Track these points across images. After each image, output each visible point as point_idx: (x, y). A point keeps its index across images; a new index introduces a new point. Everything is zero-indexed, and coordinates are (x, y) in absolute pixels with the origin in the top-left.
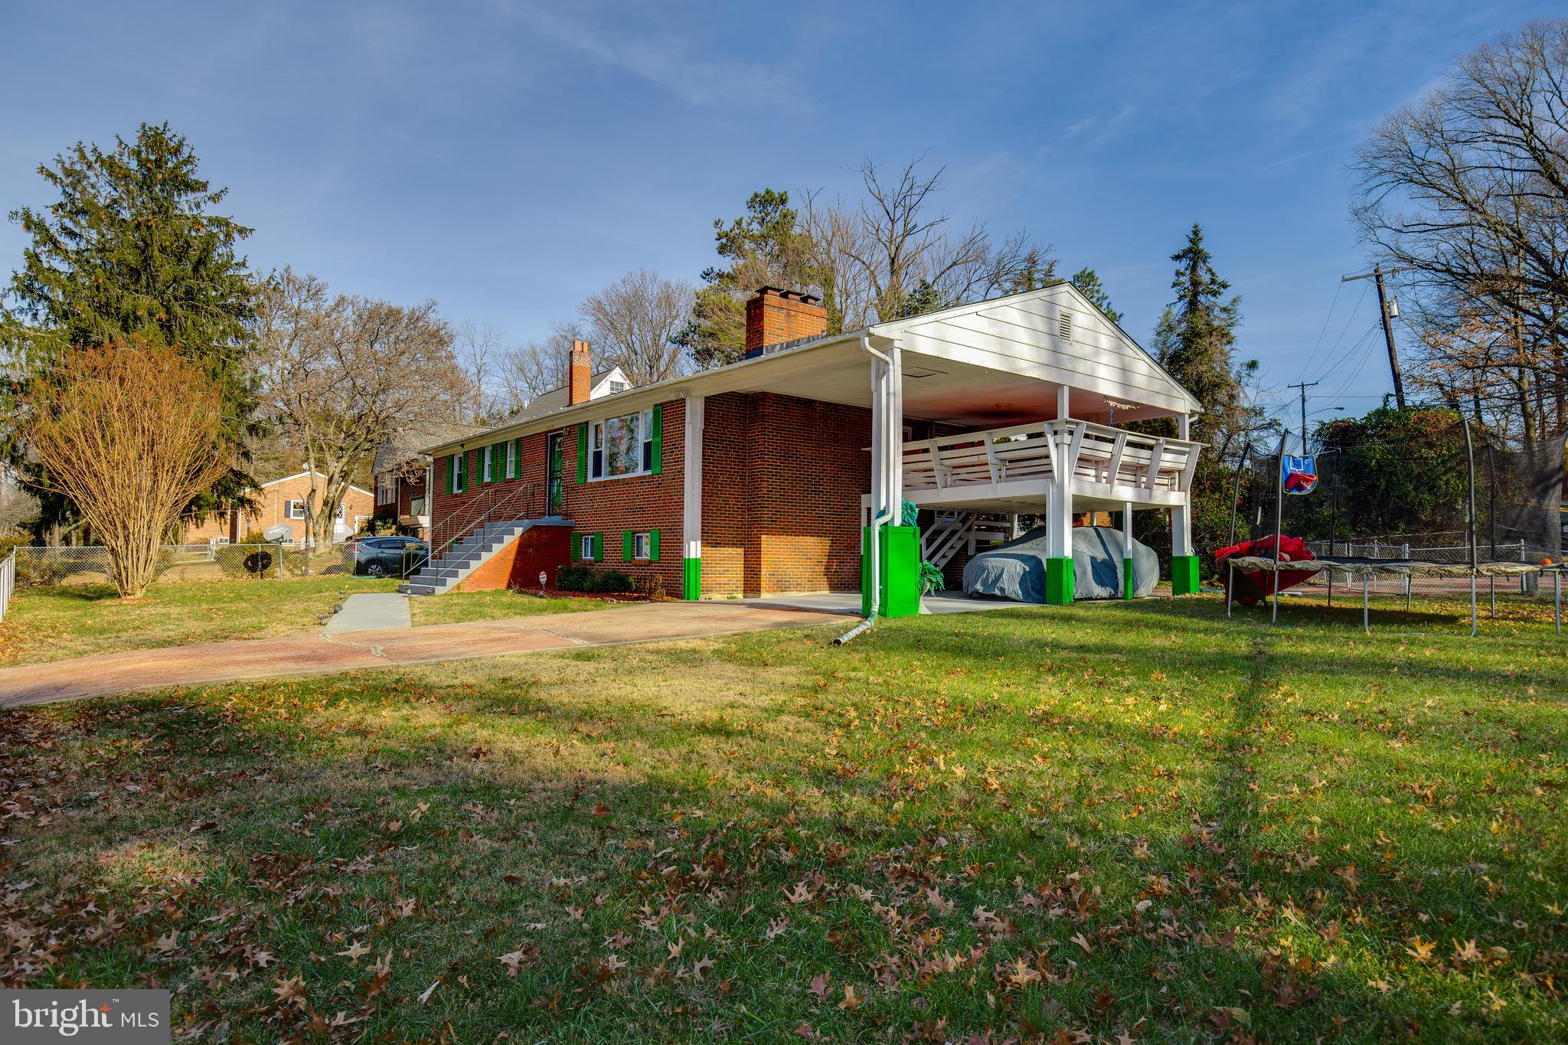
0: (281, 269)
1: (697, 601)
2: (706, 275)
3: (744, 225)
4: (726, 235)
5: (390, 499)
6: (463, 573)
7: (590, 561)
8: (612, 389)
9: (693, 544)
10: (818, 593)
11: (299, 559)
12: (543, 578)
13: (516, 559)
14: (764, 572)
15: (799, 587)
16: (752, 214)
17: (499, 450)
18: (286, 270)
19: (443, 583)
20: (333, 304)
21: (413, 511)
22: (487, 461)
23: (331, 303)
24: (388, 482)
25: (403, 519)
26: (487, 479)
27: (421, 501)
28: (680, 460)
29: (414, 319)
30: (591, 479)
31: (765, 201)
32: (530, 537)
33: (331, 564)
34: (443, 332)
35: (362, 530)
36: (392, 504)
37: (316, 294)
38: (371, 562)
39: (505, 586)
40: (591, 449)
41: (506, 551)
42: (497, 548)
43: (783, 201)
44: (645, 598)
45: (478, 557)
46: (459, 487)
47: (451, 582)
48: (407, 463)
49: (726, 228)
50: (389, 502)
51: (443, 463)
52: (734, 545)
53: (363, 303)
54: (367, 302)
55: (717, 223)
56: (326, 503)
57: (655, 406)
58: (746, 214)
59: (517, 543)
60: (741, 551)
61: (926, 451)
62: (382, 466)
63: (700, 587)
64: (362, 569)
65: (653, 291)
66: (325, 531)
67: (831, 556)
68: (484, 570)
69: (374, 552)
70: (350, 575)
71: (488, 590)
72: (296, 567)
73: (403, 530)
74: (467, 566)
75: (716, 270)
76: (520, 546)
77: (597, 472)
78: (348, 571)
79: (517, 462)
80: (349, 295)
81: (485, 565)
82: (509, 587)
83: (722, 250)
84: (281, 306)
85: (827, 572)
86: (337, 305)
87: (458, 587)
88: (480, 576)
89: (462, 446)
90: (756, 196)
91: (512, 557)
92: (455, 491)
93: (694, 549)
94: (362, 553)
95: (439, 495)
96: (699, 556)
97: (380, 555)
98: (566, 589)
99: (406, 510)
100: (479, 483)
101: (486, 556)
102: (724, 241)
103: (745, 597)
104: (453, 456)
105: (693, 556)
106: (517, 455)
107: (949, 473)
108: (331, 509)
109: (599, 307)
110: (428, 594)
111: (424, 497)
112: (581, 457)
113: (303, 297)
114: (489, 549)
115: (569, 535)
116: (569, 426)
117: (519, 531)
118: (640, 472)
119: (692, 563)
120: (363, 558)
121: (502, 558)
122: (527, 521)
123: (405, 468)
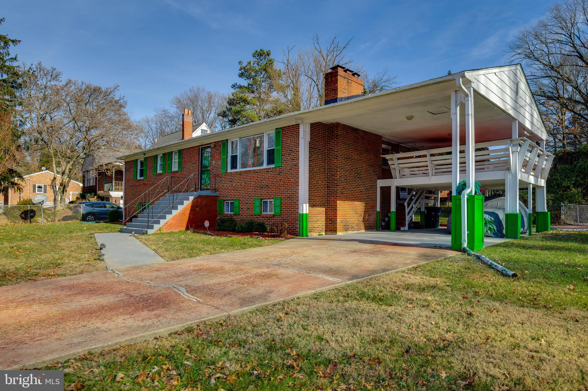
0: (36, 63)
1: (308, 238)
2: (234, 86)
3: (252, 64)
4: (244, 68)
5: (92, 183)
6: (163, 222)
7: (231, 215)
8: (202, 133)
9: (304, 205)
10: (360, 231)
11: (51, 213)
12: (207, 224)
13: (190, 214)
14: (338, 221)
15: (353, 228)
16: (255, 59)
17: (167, 156)
18: (39, 64)
19: (152, 228)
20: (65, 83)
21: (106, 189)
22: (159, 162)
23: (64, 83)
24: (93, 174)
25: (100, 193)
26: (159, 171)
27: (110, 184)
28: (296, 158)
29: (107, 94)
30: (229, 170)
31: (260, 54)
32: (197, 201)
33: (65, 215)
34: (122, 101)
35: (77, 198)
36: (93, 186)
37: (56, 77)
38: (88, 214)
39: (184, 229)
40: (230, 154)
41: (185, 209)
42: (180, 208)
43: (268, 54)
44: (278, 236)
45: (171, 213)
46: (142, 175)
47: (156, 227)
48: (106, 165)
49: (244, 65)
50: (92, 185)
51: (130, 163)
52: (321, 206)
53: (80, 84)
54: (83, 83)
55: (240, 63)
56: (61, 184)
57: (277, 129)
58: (253, 60)
59: (190, 205)
60: (324, 209)
61: (425, 156)
62: (93, 166)
63: (308, 231)
64: (84, 218)
65: (204, 95)
66: (61, 199)
67: (365, 212)
68: (173, 220)
69: (90, 209)
70: (79, 221)
71: (175, 231)
72: (49, 217)
73: (102, 198)
74: (164, 218)
75: (238, 84)
76: (192, 206)
77: (234, 166)
78: (78, 219)
79: (179, 162)
80: (73, 80)
81: (174, 217)
82: (187, 228)
83: (241, 75)
84: (36, 84)
85: (364, 221)
86: (67, 84)
87: (160, 230)
88: (171, 223)
89: (144, 154)
90: (257, 51)
91: (188, 212)
92: (139, 178)
93: (305, 209)
94: (83, 209)
95: (128, 180)
96: (308, 212)
97: (94, 211)
98: (223, 230)
99: (102, 188)
100: (155, 174)
101: (175, 212)
102: (243, 71)
103: (326, 234)
104: (137, 160)
105: (304, 212)
106: (179, 158)
107: (434, 168)
108: (64, 187)
109: (179, 101)
110: (143, 234)
111: (112, 182)
112: (224, 159)
113: (49, 79)
114: (176, 208)
115: (216, 200)
116: (215, 142)
117: (191, 198)
118: (265, 166)
119: (304, 217)
120: (85, 212)
121: (183, 213)
122: (195, 193)
123: (105, 167)
